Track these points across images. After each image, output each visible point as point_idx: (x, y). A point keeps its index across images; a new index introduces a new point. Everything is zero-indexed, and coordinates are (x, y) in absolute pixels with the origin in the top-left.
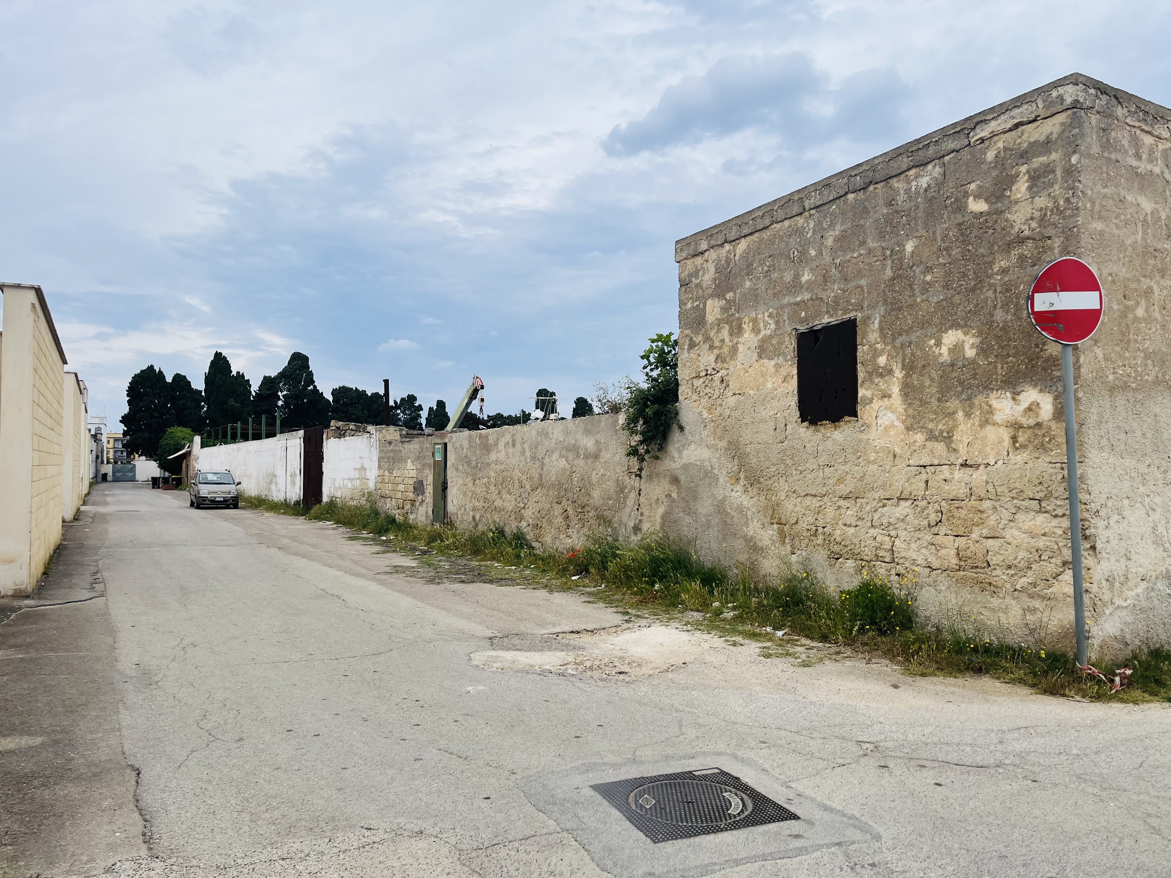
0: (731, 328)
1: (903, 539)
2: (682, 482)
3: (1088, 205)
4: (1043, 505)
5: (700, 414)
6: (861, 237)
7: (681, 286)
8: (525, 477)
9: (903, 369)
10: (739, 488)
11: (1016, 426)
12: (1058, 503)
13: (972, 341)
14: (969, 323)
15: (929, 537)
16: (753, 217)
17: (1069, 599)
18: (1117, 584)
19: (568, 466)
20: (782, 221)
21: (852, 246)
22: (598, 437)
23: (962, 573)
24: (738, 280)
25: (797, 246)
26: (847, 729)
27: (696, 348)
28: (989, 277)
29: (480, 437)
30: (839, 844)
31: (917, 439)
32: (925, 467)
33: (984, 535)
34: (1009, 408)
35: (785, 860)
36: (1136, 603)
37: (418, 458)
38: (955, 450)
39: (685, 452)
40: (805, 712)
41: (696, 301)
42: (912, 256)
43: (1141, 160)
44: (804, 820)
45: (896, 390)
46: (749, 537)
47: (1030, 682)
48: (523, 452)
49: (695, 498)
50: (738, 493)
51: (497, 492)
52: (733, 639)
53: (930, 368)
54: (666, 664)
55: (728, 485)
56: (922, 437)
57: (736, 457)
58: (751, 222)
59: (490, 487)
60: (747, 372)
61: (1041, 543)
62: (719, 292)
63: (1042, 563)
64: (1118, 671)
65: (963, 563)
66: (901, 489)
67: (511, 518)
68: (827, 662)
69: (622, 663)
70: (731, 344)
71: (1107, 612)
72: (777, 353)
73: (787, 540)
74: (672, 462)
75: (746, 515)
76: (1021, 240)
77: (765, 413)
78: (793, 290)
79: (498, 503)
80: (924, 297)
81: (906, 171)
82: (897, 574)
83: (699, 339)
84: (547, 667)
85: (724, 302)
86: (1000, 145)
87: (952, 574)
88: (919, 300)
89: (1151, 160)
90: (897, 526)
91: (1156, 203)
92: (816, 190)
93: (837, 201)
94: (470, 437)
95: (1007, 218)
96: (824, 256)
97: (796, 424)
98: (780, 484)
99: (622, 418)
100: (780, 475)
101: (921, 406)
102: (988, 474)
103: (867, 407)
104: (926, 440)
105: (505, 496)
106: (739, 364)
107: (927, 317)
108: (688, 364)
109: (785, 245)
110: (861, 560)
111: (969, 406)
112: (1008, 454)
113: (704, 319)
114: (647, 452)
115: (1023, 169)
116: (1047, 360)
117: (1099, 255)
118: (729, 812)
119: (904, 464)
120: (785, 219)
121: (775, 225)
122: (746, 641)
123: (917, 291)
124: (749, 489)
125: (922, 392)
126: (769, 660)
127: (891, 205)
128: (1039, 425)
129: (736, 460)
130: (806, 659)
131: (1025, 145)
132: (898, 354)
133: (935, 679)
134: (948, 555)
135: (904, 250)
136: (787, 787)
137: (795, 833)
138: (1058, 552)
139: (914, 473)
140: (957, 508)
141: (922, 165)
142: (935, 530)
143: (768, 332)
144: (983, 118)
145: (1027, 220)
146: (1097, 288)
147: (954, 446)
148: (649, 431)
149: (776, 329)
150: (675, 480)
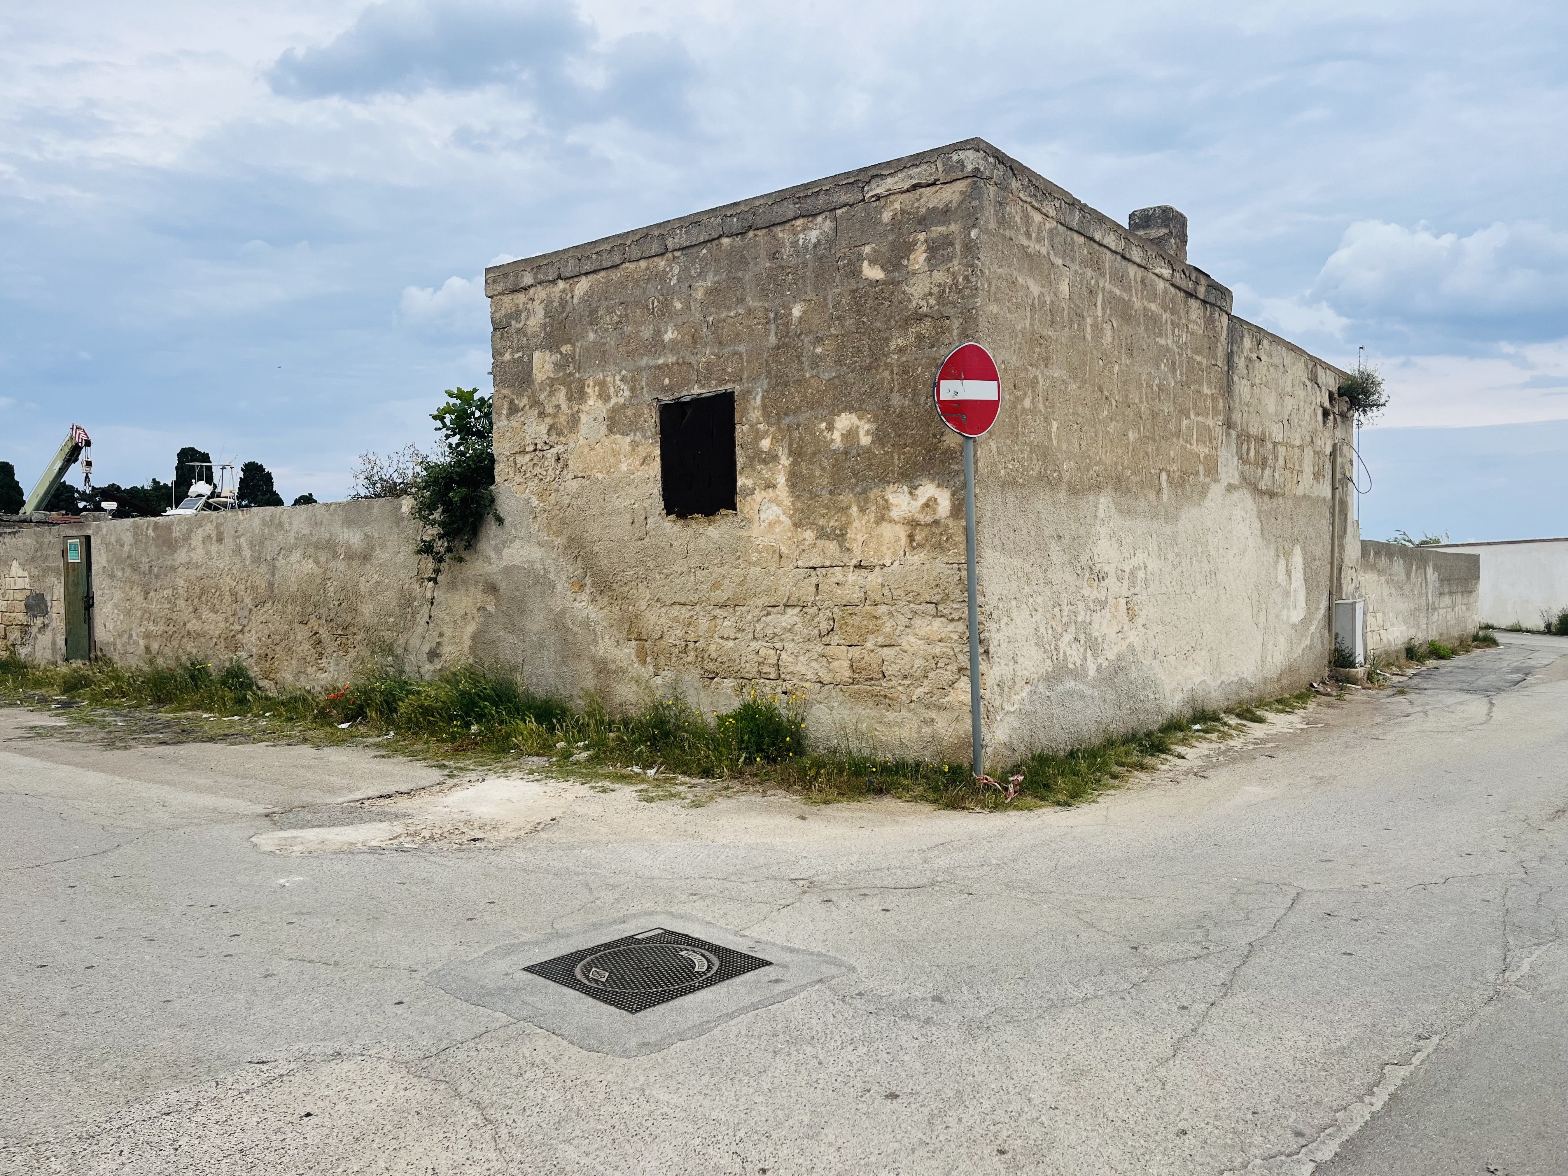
0: (569, 391)
1: (789, 651)
2: (501, 590)
3: (986, 286)
4: (940, 608)
5: (528, 501)
6: (738, 293)
7: (495, 329)
8: (243, 587)
9: (790, 455)
10: (584, 597)
11: (913, 524)
12: (955, 606)
13: (867, 426)
14: (863, 407)
15: (819, 648)
16: (597, 250)
17: (964, 707)
18: (1006, 689)
19: (318, 571)
20: (638, 260)
21: (727, 302)
22: (368, 529)
23: (857, 686)
24: (578, 329)
25: (657, 294)
26: (775, 868)
27: (519, 414)
28: (885, 355)
29: (156, 526)
30: (821, 981)
31: (807, 537)
32: (815, 568)
33: (879, 644)
34: (906, 503)
35: (776, 1006)
36: (1022, 707)
37: (33, 559)
38: (848, 549)
39: (506, 551)
40: (723, 857)
41: (518, 351)
42: (800, 323)
43: (1031, 238)
44: (777, 965)
45: (781, 480)
46: (598, 658)
47: (931, 798)
48: (238, 550)
49: (522, 612)
50: (583, 604)
51: (191, 609)
52: (600, 784)
53: (820, 456)
54: (529, 823)
55: (569, 593)
56: (812, 535)
57: (580, 558)
58: (594, 256)
59: (177, 602)
60: (593, 449)
61: (938, 649)
62: (552, 342)
63: (938, 671)
64: (1011, 779)
65: (857, 676)
66: (788, 594)
67: (218, 647)
68: (719, 799)
69: (471, 827)
70: (569, 412)
71: (998, 718)
72: (633, 427)
73: (648, 659)
74: (486, 565)
75: (594, 630)
76: (920, 318)
77: (619, 502)
78: (653, 349)
79: (194, 625)
80: (814, 372)
81: (792, 220)
82: (783, 693)
83: (523, 402)
84: (373, 843)
85: (559, 356)
86: (897, 205)
87: (845, 688)
88: (808, 375)
89: (1039, 240)
90: (783, 636)
91: (1043, 286)
92: (682, 227)
93: (709, 244)
94: (136, 527)
95: (905, 291)
96: (693, 311)
97: (660, 518)
98: (640, 591)
99: (407, 504)
100: (639, 580)
101: (811, 499)
102: (884, 576)
103: (748, 498)
104: (817, 538)
105: (206, 614)
106: (581, 438)
107: (817, 396)
108: (508, 434)
109: (642, 291)
110: (742, 678)
111: (864, 500)
112: (905, 555)
113: (530, 376)
114: (449, 550)
115: (922, 237)
116: (945, 453)
117: (994, 341)
118: (696, 969)
119: (791, 566)
120: (641, 258)
121: (627, 264)
122: (617, 786)
123: (806, 365)
124: (598, 598)
125: (812, 483)
126: (653, 804)
127: (774, 258)
128: (936, 522)
129: (580, 562)
130: (694, 799)
131: (924, 210)
132: (783, 437)
133: (839, 805)
134: (841, 667)
135: (791, 314)
136: (741, 936)
137: (774, 979)
138: (953, 658)
139: (803, 576)
140: (851, 614)
141: (810, 215)
142: (826, 640)
143: (621, 401)
144: (879, 172)
145: (925, 295)
146: (994, 377)
147: (847, 545)
148: (452, 523)
149: (631, 397)
150: (492, 588)
